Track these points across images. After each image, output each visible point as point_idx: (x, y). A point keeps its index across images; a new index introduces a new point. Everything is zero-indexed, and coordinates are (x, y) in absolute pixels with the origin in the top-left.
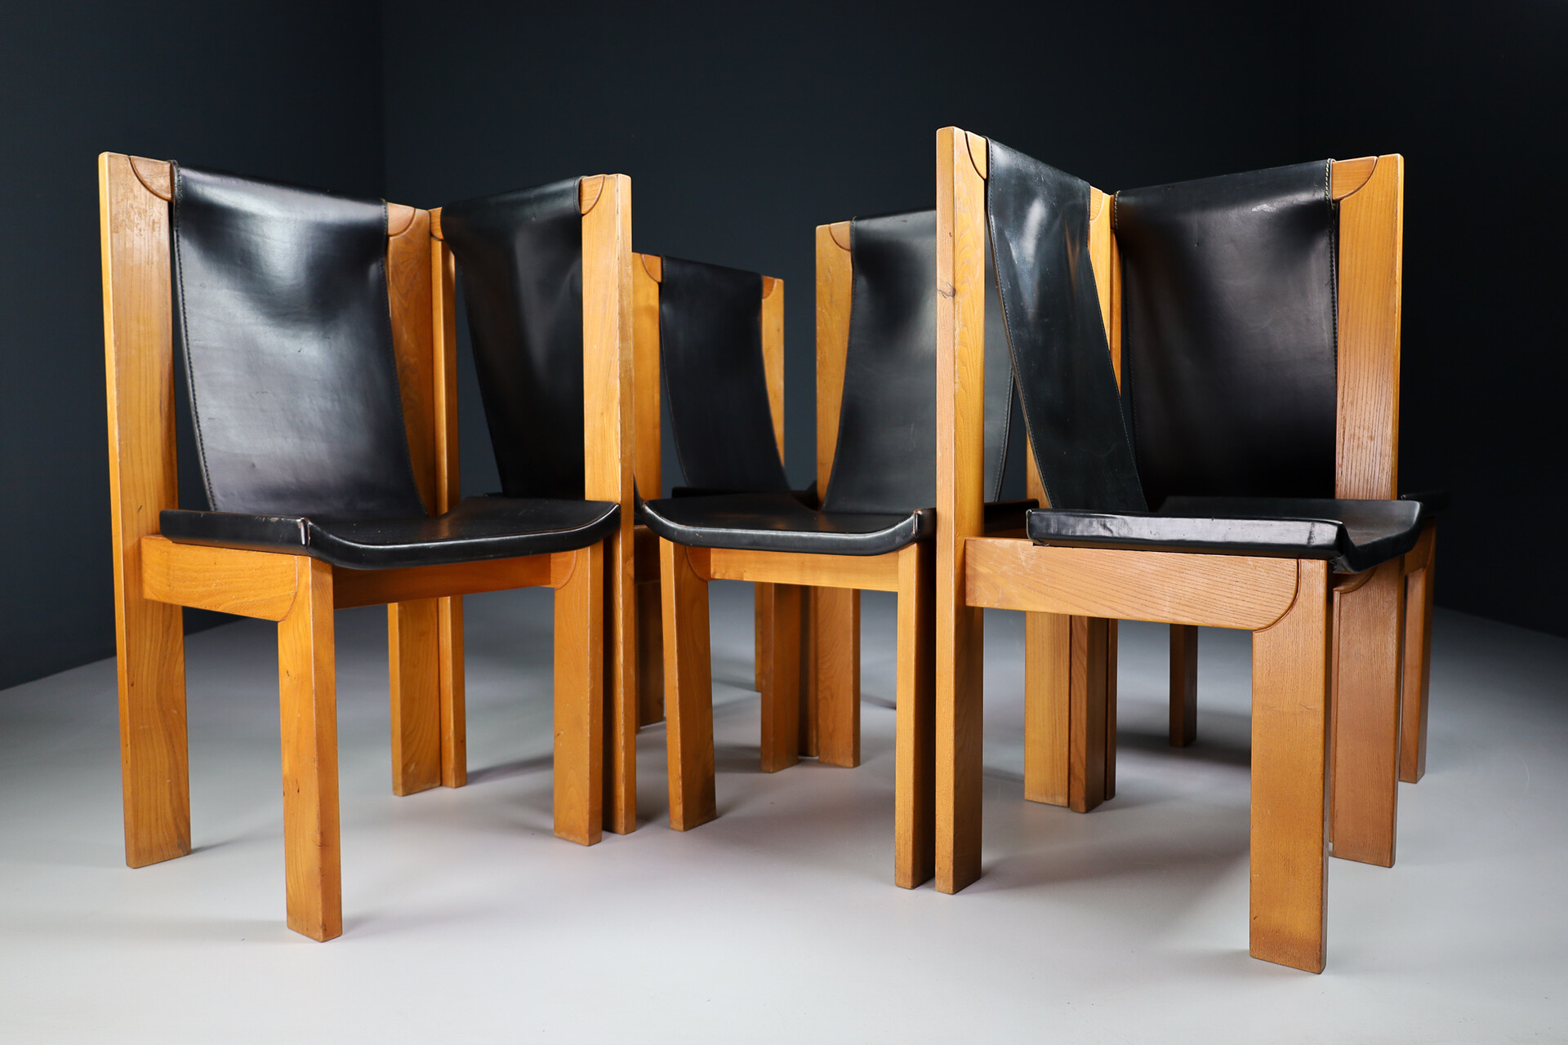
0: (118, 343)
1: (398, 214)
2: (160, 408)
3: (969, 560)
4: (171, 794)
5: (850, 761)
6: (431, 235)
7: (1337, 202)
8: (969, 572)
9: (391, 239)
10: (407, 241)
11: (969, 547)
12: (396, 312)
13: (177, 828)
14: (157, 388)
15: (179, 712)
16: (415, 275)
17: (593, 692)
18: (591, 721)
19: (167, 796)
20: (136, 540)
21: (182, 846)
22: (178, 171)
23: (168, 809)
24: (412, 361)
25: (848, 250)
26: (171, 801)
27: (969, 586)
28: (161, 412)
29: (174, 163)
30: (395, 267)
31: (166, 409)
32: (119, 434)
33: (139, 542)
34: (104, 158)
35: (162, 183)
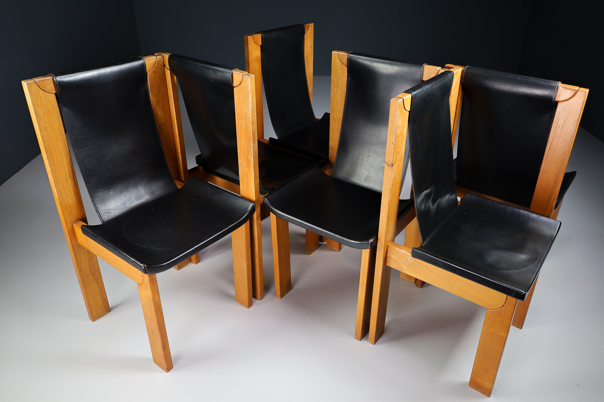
0: (48, 158)
1: (150, 61)
2: (70, 176)
3: (388, 252)
4: (101, 297)
5: (337, 250)
6: (164, 66)
7: (557, 103)
8: (388, 255)
9: (148, 74)
10: (155, 72)
11: (389, 248)
12: (154, 104)
13: (104, 306)
14: (67, 169)
15: (98, 273)
16: (160, 86)
17: (248, 265)
18: (248, 274)
19: (99, 298)
20: (71, 224)
21: (107, 309)
22: (56, 78)
23: (101, 302)
24: (163, 121)
25: (346, 66)
26: (101, 299)
27: (388, 259)
28: (70, 178)
29: (54, 77)
30: (151, 85)
31: (72, 176)
32: (57, 191)
33: (73, 225)
34: (24, 84)
35: (51, 87)
